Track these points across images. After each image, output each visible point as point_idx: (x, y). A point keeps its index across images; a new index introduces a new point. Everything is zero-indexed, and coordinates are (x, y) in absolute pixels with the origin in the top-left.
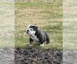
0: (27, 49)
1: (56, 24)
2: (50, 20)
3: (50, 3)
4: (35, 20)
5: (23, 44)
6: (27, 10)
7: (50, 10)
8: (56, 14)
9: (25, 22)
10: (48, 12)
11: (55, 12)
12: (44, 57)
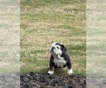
0: (43, 74)
1: (79, 43)
2: (71, 38)
3: (70, 16)
4: (51, 36)
5: (37, 68)
6: (39, 23)
7: (71, 25)
8: (80, 30)
9: (37, 39)
10: (69, 28)
11: (78, 27)
12: (67, 86)
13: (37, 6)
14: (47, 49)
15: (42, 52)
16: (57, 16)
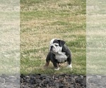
0: (34, 75)
1: (73, 39)
2: (66, 34)
3: (65, 11)
4: (44, 34)
5: (29, 69)
6: (33, 21)
7: (65, 21)
8: (74, 25)
9: (31, 39)
10: (63, 24)
11: (72, 22)
12: (58, 86)
13: (30, 4)
14: (40, 47)
15: (35, 51)
16: (51, 13)
